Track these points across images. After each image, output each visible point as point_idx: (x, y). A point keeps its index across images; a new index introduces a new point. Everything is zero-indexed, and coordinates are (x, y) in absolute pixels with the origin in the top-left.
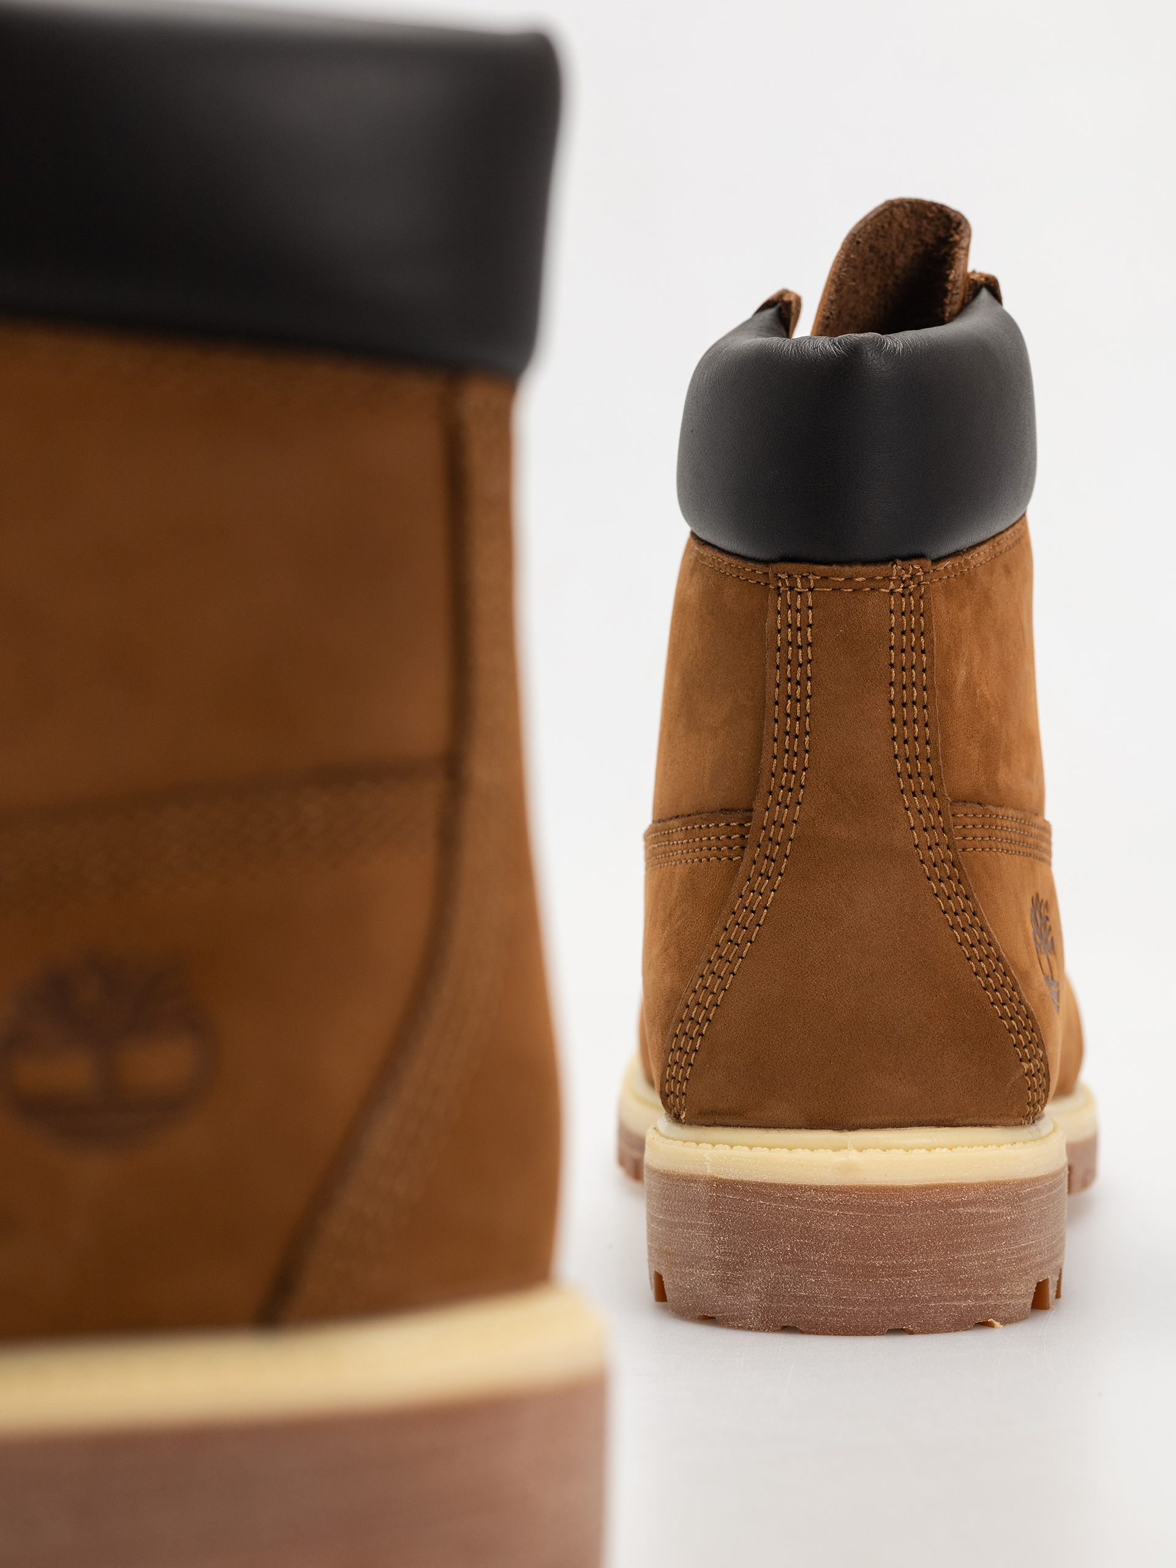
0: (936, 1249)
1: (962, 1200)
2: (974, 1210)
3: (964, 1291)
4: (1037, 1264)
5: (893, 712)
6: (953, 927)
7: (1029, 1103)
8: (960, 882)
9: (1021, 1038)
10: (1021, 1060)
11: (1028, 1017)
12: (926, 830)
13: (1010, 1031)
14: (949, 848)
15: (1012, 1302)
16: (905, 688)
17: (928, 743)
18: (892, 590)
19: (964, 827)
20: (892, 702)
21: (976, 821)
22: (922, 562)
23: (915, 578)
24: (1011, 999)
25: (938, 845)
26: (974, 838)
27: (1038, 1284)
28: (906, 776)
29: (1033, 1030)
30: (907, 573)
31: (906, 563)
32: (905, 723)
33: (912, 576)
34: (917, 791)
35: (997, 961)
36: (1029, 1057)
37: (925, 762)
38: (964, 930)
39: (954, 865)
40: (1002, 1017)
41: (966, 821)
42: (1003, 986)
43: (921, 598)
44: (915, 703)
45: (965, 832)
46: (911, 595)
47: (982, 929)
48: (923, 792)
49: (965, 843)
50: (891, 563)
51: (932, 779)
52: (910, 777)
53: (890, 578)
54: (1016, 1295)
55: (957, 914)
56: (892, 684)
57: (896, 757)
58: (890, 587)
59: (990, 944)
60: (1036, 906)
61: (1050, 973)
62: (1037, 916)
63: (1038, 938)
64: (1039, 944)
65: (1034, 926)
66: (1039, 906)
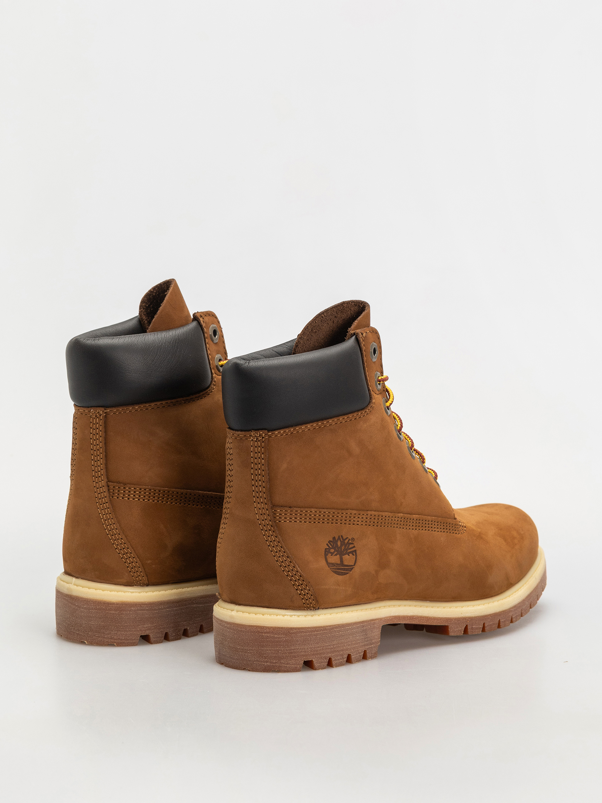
2: (269, 635)
4: (303, 655)
5: (252, 477)
6: (269, 546)
7: (304, 604)
8: (274, 532)
9: (296, 583)
10: (297, 590)
11: (300, 576)
12: (261, 514)
13: (291, 580)
14: (270, 521)
15: (288, 666)
16: (256, 470)
17: (264, 487)
18: (252, 439)
19: (280, 514)
20: (252, 474)
21: (286, 513)
22: (263, 431)
23: (261, 436)
24: (292, 570)
25: (266, 519)
26: (285, 518)
27: (305, 661)
28: (256, 497)
29: (303, 581)
30: (258, 435)
31: (256, 431)
32: (257, 481)
33: (259, 436)
34: (260, 502)
35: (287, 558)
36: (301, 589)
37: (263, 493)
38: (273, 547)
39: (272, 526)
40: (287, 576)
41: (281, 512)
42: (289, 566)
43: (263, 442)
44: (260, 475)
45: (280, 516)
46: (259, 441)
47: (282, 547)
48: (262, 503)
49: (280, 519)
50: (250, 431)
51: (265, 499)
52: (258, 497)
53: (251, 436)
54: (290, 664)
55: (271, 542)
56: (252, 468)
57: (253, 491)
58: (251, 438)
59: (284, 552)
60: (338, 540)
61: (339, 562)
62: (338, 543)
63: (332, 550)
64: (331, 552)
65: (331, 547)
66: (342, 540)
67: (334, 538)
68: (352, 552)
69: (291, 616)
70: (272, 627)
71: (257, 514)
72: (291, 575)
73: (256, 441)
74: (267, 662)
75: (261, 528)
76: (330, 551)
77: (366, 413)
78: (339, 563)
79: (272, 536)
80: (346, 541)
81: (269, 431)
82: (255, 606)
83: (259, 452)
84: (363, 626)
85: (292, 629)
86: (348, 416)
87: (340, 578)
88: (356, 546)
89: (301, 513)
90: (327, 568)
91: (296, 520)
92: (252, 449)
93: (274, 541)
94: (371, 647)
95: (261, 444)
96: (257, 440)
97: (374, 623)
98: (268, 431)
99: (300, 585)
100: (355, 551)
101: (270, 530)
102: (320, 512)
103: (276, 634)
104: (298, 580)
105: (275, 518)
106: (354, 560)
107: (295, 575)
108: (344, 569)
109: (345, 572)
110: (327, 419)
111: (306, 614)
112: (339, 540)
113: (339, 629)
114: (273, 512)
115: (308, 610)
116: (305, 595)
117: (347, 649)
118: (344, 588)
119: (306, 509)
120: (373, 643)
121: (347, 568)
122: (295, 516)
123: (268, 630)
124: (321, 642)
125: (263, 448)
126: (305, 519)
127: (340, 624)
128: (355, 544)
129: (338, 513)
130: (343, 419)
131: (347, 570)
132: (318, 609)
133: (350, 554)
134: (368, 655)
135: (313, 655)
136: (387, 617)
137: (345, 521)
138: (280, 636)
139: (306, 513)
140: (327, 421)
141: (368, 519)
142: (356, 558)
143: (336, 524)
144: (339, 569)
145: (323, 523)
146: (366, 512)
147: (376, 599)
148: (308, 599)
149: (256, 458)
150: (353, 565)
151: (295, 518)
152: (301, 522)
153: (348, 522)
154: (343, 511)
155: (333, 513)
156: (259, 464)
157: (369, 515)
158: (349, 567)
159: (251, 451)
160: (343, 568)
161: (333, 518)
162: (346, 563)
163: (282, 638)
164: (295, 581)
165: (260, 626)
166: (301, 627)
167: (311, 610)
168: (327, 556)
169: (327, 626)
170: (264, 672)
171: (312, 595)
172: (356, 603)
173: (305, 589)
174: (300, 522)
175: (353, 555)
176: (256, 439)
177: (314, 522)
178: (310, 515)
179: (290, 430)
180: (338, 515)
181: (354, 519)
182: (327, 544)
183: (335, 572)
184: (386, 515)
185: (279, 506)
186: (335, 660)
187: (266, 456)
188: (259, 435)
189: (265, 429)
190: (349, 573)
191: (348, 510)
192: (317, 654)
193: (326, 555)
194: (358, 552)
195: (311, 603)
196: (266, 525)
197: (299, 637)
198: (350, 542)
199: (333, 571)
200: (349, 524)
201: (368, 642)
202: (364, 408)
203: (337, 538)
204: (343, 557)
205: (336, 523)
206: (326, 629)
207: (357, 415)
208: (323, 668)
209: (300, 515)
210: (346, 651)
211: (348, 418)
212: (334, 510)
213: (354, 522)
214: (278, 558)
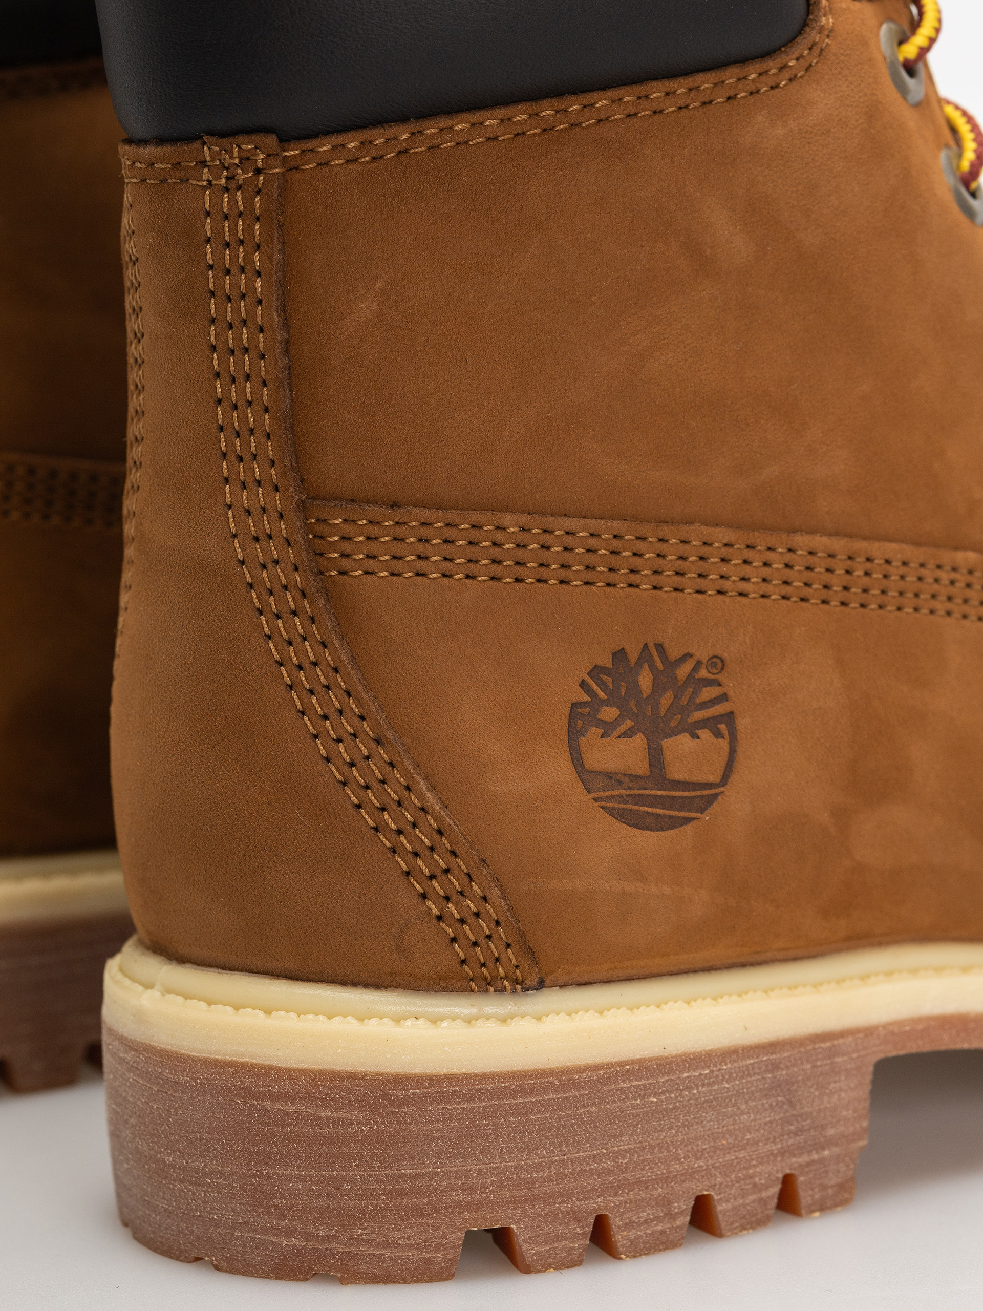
0: (234, 1154)
1: (269, 1090)
2: (292, 1109)
3: (283, 1223)
4: (458, 1205)
5: (216, 362)
6: (291, 687)
7: (463, 962)
8: (313, 620)
9: (420, 863)
10: (424, 896)
11: (440, 832)
12: (257, 539)
13: (394, 852)
14: (296, 569)
15: (387, 1253)
16: (231, 327)
17: (267, 410)
18: (209, 182)
19: (343, 538)
20: (214, 348)
21: (375, 530)
22: (259, 138)
23: (247, 164)
24: (399, 804)
25: (277, 562)
26: (368, 556)
27: (469, 1233)
28: (233, 458)
29: (453, 853)
30: (232, 157)
31: (225, 142)
32: (234, 380)
33: (241, 162)
34: (249, 481)
35: (373, 745)
36: (442, 892)
37: (263, 439)
38: (311, 692)
39: (304, 595)
40: (376, 829)
41: (348, 530)
42: (383, 782)
43: (258, 192)
44: (246, 350)
45: (346, 547)
46: (239, 187)
47: (349, 694)
48: (259, 483)
49: (346, 563)
50: (199, 142)
51: (273, 463)
52: (241, 459)
53: (203, 163)
54: (395, 1244)
55: (300, 668)
56: (213, 321)
57: (221, 429)
58: (205, 177)
59: (362, 718)
60: (639, 663)
61: (641, 767)
62: (641, 679)
63: (609, 713)
64: (605, 722)
65: (602, 695)
66: (659, 665)
67: (619, 655)
68: (711, 724)
69: (398, 1019)
70: (304, 1072)
71: (235, 536)
72: (393, 826)
73: (227, 189)
74: (289, 1233)
75: (258, 605)
76: (599, 716)
77: (787, 74)
78: (640, 772)
79: (305, 639)
80: (683, 671)
81: (285, 139)
82: (241, 971)
83: (242, 242)
84: (775, 1066)
85: (400, 1080)
86: (691, 85)
87: (648, 840)
88: (731, 693)
89: (450, 533)
90: (581, 796)
91: (422, 565)
92: (208, 227)
93: (315, 664)
94: (822, 1161)
95: (249, 203)
96: (232, 185)
97: (833, 1053)
98: (281, 140)
99: (438, 872)
100: (729, 718)
101: (295, 613)
102: (545, 531)
103: (325, 1105)
104: (427, 853)
105: (321, 554)
106: (720, 761)
107: (414, 825)
108: (670, 802)
109: (672, 813)
110: (584, 91)
111: (473, 1011)
112: (646, 666)
113: (643, 1082)
114: (308, 528)
115: (487, 991)
116: (462, 921)
117: (690, 1174)
118: (667, 890)
119: (476, 517)
120: (830, 1142)
121: (686, 794)
122: (421, 548)
123: (287, 1086)
124: (553, 1144)
125: (258, 219)
126: (470, 561)
127: (650, 1060)
128: (730, 686)
129: (638, 538)
130: (667, 94)
131: (684, 804)
132: (537, 989)
133: (700, 732)
134: (805, 1196)
135: (513, 1202)
136: (900, 1023)
137: (678, 579)
138: (342, 1114)
139: (476, 535)
140: (587, 98)
141: (797, 568)
142: (732, 752)
143: (630, 589)
144: (640, 800)
145: (562, 582)
146: (784, 536)
147: (848, 939)
148: (482, 941)
149: (228, 272)
150: (718, 780)
151: (419, 557)
152: (450, 576)
153: (690, 581)
154: (665, 531)
155: (615, 536)
156: (243, 296)
157: (800, 552)
158: (693, 794)
159: (203, 238)
160: (661, 796)
161: (614, 561)
162: (677, 772)
163: (351, 1123)
164: (416, 854)
165: (253, 1066)
166: (444, 1071)
167: (502, 990)
168: (582, 740)
169: (580, 1070)
170: (279, 1277)
171: (498, 923)
172: (742, 960)
173: (461, 893)
174: (444, 575)
175: (718, 734)
176: (228, 178)
177: (517, 580)
178: (494, 544)
179: (396, 138)
180: (641, 546)
181: (724, 569)
182: (583, 684)
183: (623, 816)
184: (887, 557)
185: (341, 499)
186: (629, 1225)
187: (270, 258)
188: (237, 161)
189: (267, 130)
190: (694, 819)
191: (691, 523)
192: (535, 1199)
193: (574, 733)
194: (743, 723)
195: (497, 960)
196: (277, 588)
197: (438, 1121)
198: (703, 673)
199: (610, 811)
200: (698, 592)
201: (801, 1139)
202: (774, 51)
203: (633, 657)
204: (666, 743)
205: (630, 585)
206: (574, 1085)
207: (739, 80)
208: (570, 1262)
209: (446, 541)
210: (687, 1184)
211: (693, 94)
212: (616, 524)
213: (722, 582)
214: (333, 744)
